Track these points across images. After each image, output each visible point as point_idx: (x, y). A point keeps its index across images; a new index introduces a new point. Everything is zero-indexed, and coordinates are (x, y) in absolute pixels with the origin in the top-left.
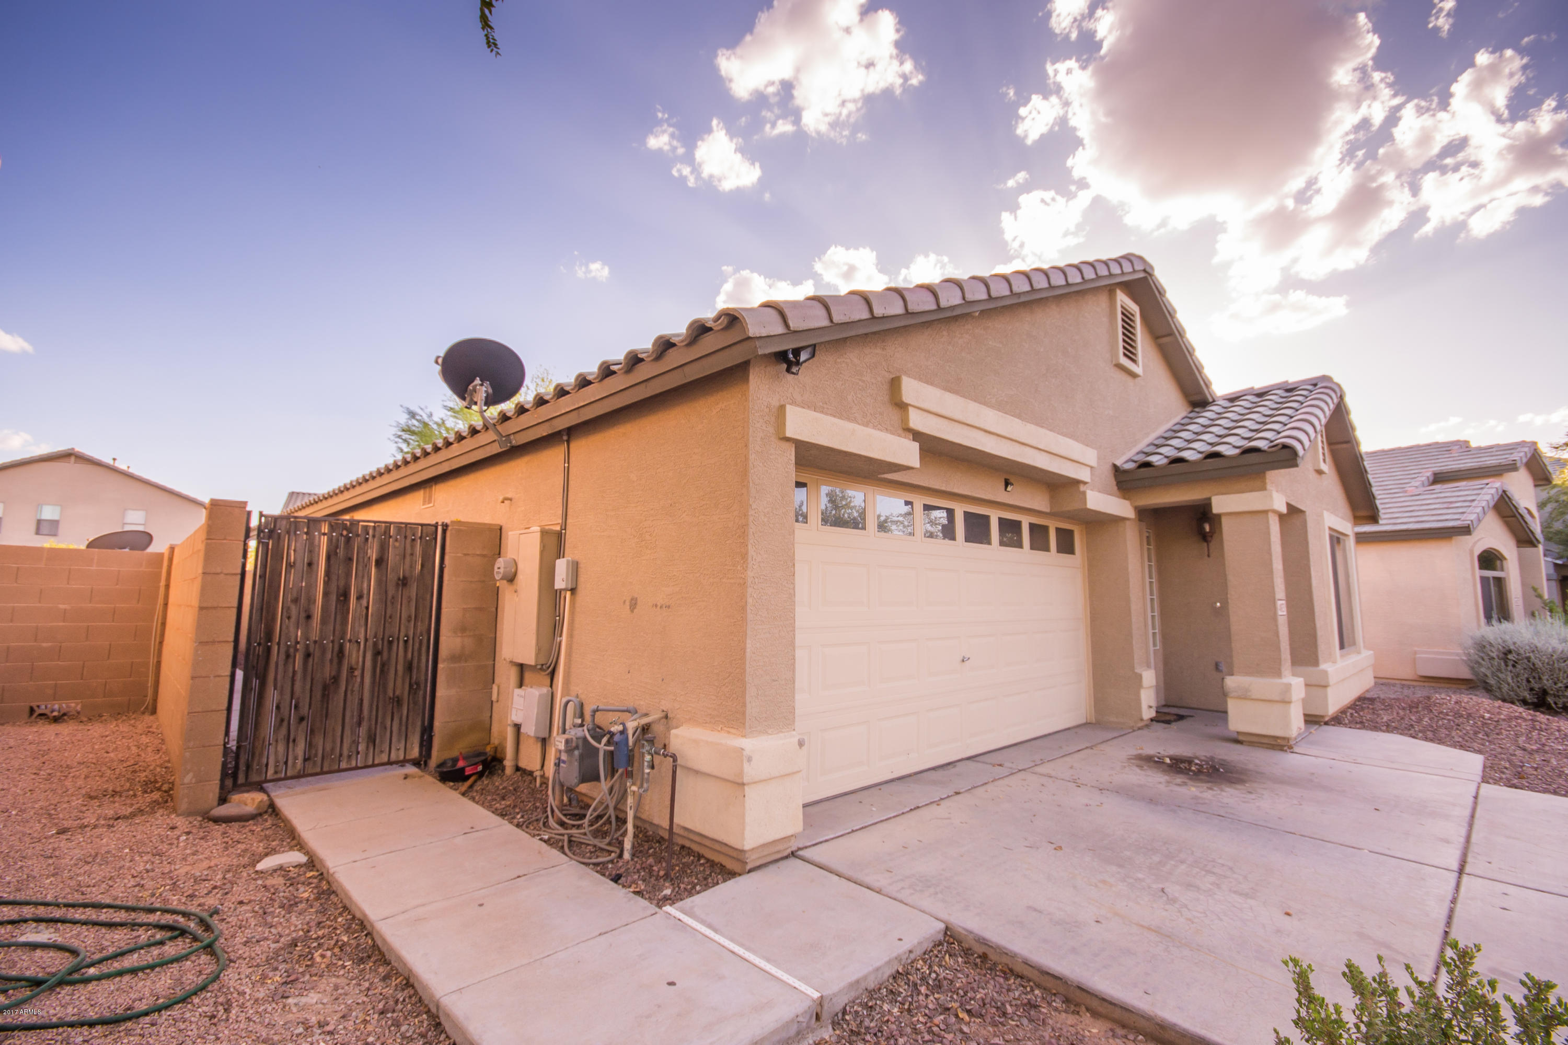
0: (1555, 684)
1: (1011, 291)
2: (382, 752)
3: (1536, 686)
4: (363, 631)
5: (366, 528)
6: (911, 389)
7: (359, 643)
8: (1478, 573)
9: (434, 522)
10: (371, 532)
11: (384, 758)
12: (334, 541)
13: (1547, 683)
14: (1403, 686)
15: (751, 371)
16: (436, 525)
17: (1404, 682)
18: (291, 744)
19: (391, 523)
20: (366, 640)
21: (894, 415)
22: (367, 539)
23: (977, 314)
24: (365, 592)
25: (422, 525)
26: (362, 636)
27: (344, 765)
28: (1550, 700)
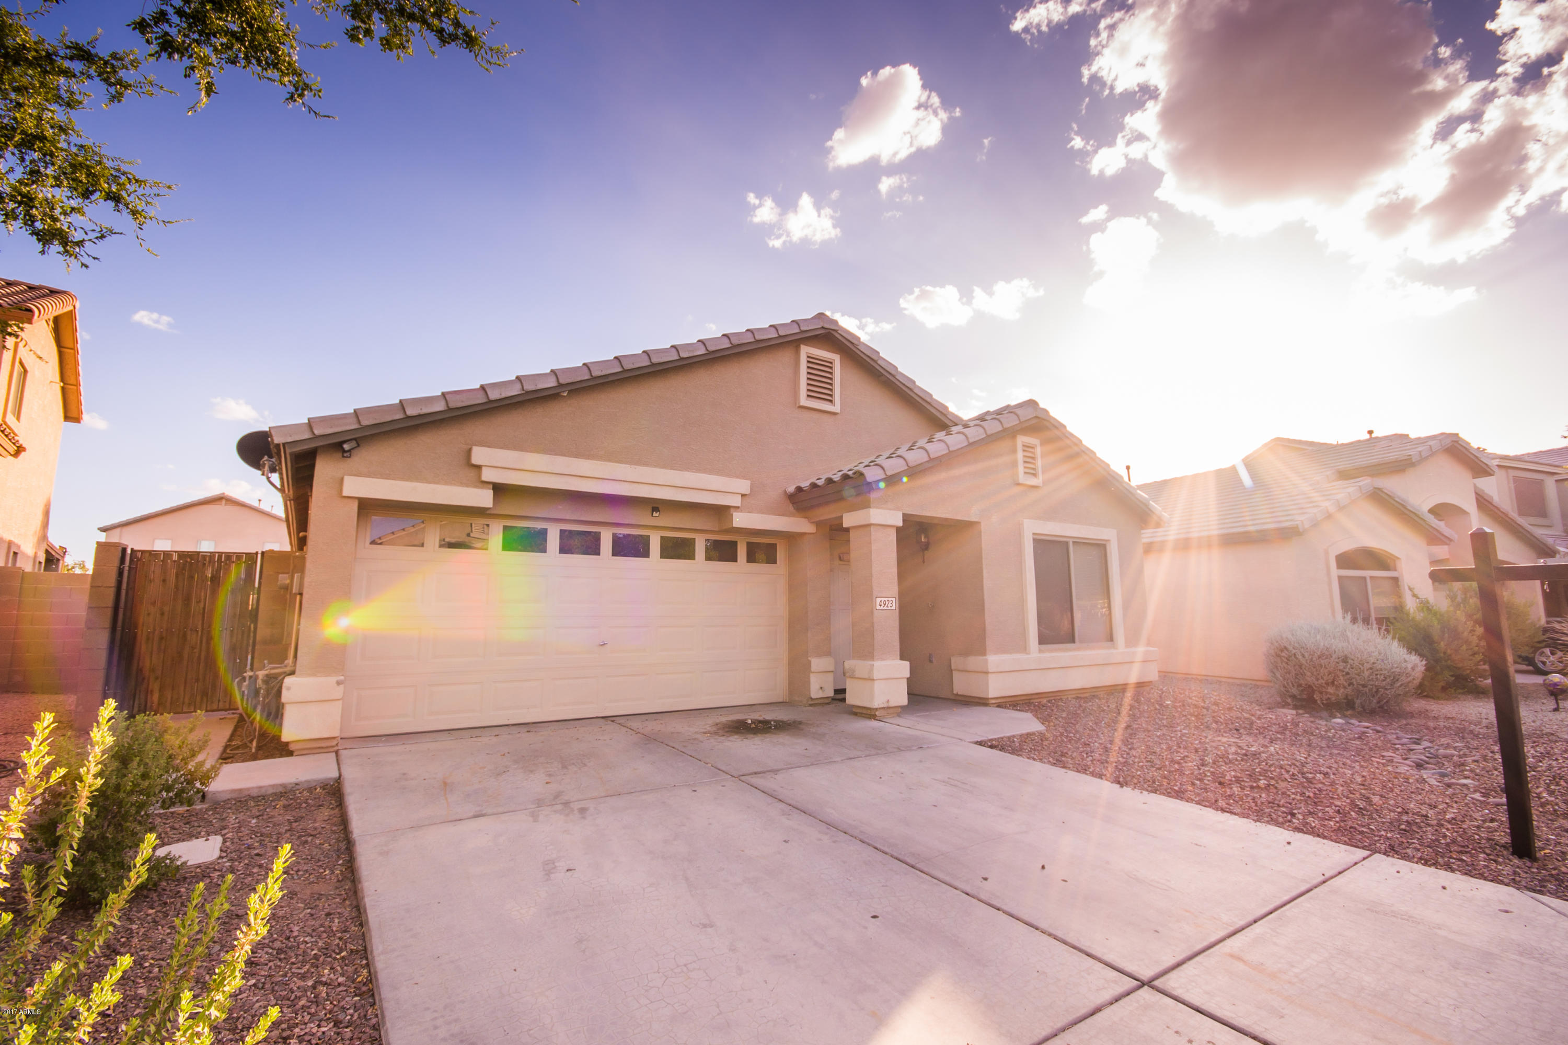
0: (1317, 680)
1: (591, 376)
2: (212, 702)
3: (1302, 682)
4: (200, 623)
5: (204, 557)
6: (479, 455)
7: (197, 631)
8: (1335, 572)
9: (254, 552)
10: (207, 559)
11: (215, 707)
12: (181, 566)
13: (1310, 679)
14: (1257, 686)
15: (318, 457)
16: (257, 553)
17: (1258, 683)
18: (149, 694)
19: (222, 553)
20: (203, 629)
21: (472, 473)
22: (205, 564)
23: (565, 394)
24: (203, 598)
25: (246, 554)
26: (200, 626)
27: (185, 710)
28: (1316, 696)
